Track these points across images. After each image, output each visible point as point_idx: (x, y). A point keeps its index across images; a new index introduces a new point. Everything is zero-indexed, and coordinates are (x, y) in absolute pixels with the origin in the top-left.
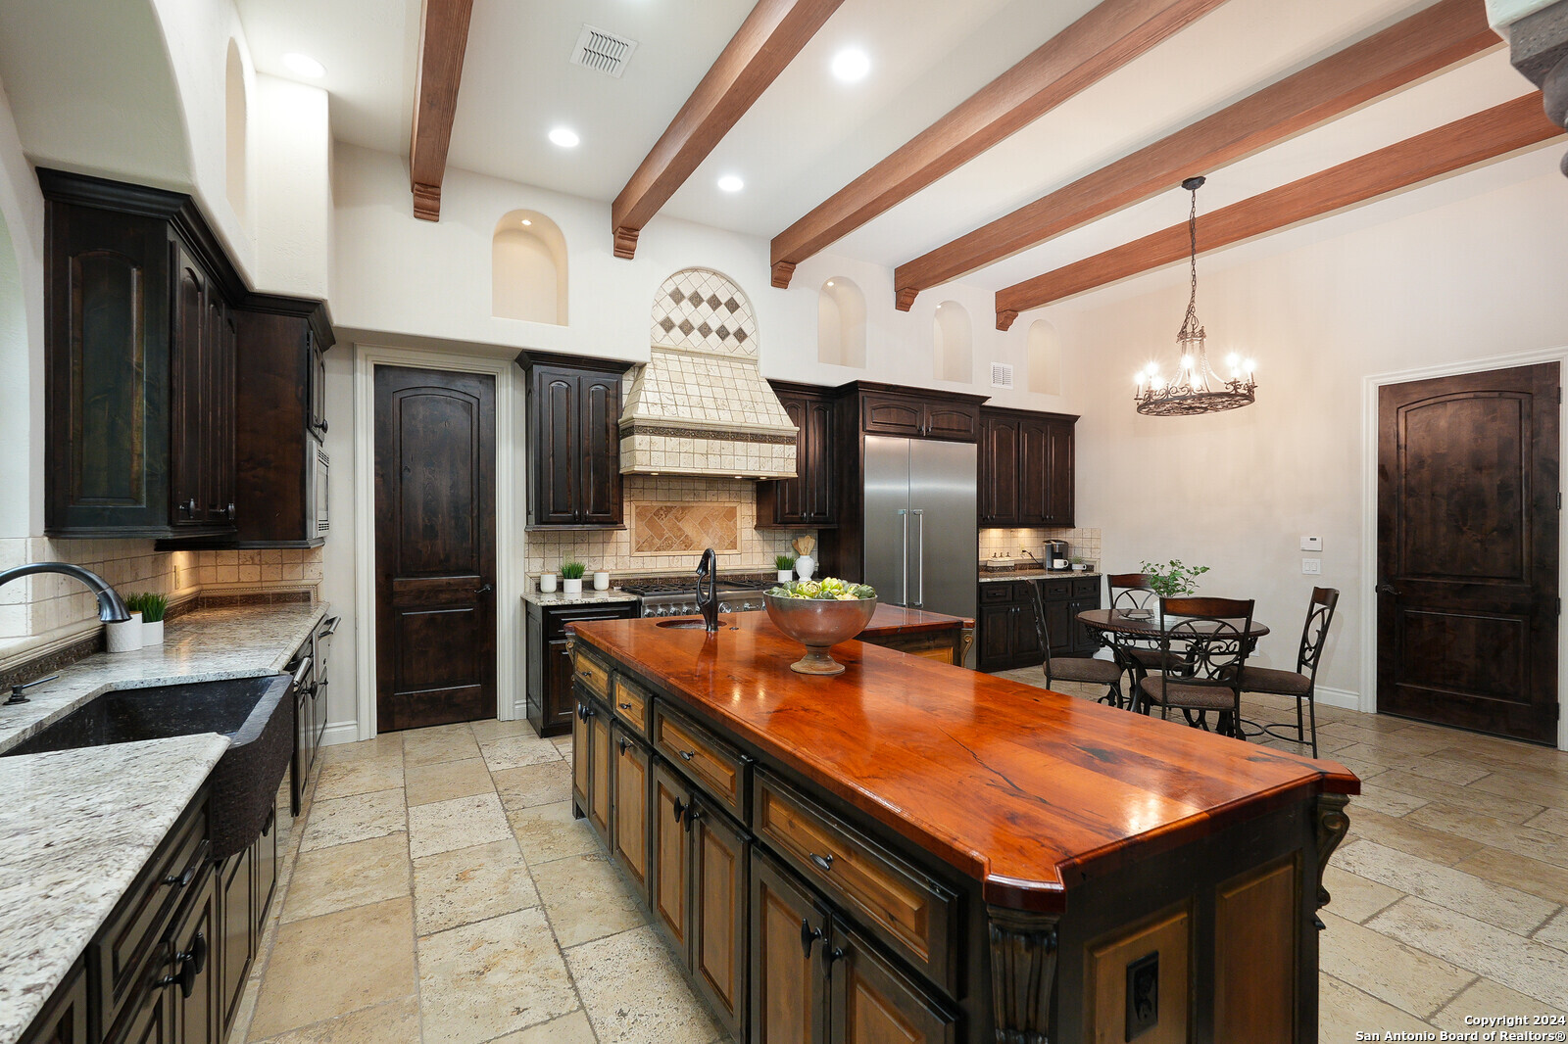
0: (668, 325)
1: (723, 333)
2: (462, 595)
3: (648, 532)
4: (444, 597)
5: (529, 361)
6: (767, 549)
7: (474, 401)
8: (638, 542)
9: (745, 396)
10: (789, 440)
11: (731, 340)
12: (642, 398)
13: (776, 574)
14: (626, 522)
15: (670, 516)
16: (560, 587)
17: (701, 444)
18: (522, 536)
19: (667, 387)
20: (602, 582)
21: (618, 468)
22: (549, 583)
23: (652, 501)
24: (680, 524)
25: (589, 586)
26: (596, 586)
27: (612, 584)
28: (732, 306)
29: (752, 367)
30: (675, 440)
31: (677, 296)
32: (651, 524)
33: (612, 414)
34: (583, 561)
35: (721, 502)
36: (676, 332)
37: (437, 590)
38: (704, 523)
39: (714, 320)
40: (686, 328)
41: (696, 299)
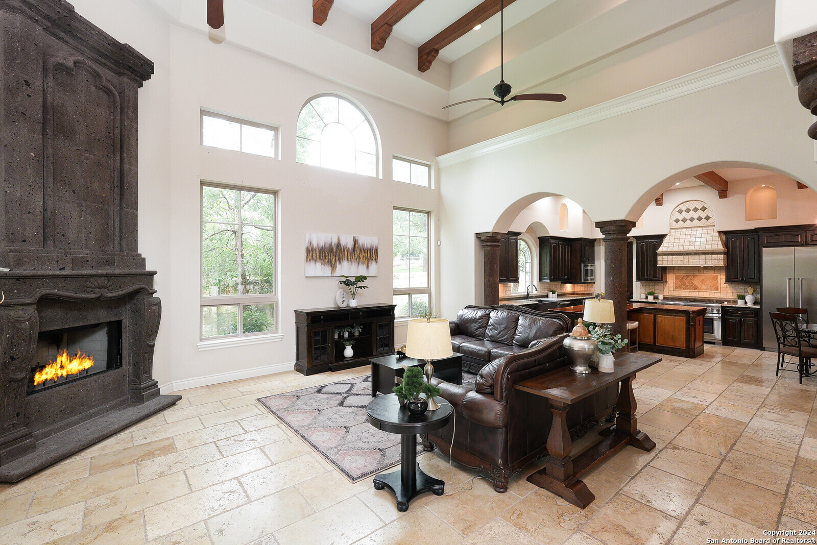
0: (677, 221)
1: (700, 219)
3: (680, 283)
6: (734, 291)
8: (676, 287)
10: (720, 253)
11: (704, 221)
13: (737, 302)
15: (688, 278)
16: (647, 297)
19: (672, 241)
20: (661, 297)
21: (658, 266)
23: (681, 274)
24: (692, 281)
25: (656, 298)
26: (659, 298)
27: (664, 298)
28: (704, 209)
29: (713, 228)
31: (680, 212)
32: (681, 281)
33: (656, 251)
34: (655, 291)
35: (712, 274)
36: (681, 222)
38: (703, 281)
39: (696, 215)
40: (684, 220)
41: (688, 211)
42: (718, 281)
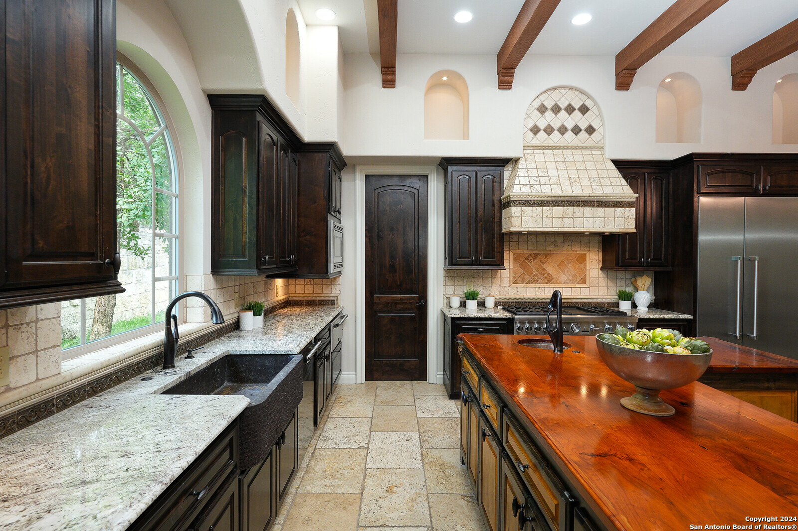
0: (535, 130)
1: (576, 130)
2: (409, 306)
3: (521, 271)
4: (399, 306)
5: (446, 163)
6: (611, 284)
7: (416, 192)
8: (514, 278)
9: (594, 173)
10: (629, 204)
11: (583, 135)
12: (517, 182)
13: (618, 303)
14: (506, 264)
15: (537, 260)
16: (463, 304)
17: (558, 210)
18: (442, 273)
19: (535, 173)
20: (490, 302)
21: (501, 229)
22: (456, 302)
23: (525, 250)
24: (544, 266)
25: (482, 305)
26: (487, 305)
27: (497, 304)
28: (584, 110)
29: (599, 152)
30: (539, 209)
31: (542, 109)
32: (523, 266)
33: (497, 194)
34: (479, 289)
35: (575, 250)
36: (542, 134)
37: (396, 302)
38: (562, 265)
39: (570, 122)
40: (549, 130)
41: (556, 109)
42: (585, 265)
